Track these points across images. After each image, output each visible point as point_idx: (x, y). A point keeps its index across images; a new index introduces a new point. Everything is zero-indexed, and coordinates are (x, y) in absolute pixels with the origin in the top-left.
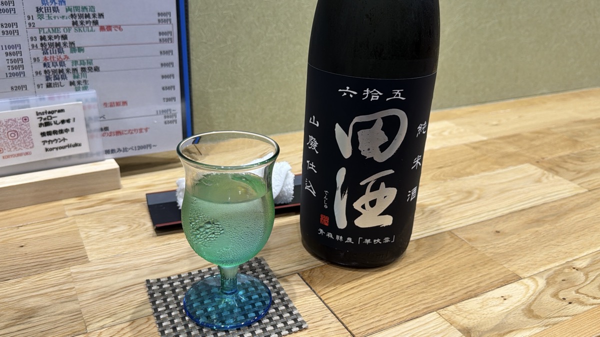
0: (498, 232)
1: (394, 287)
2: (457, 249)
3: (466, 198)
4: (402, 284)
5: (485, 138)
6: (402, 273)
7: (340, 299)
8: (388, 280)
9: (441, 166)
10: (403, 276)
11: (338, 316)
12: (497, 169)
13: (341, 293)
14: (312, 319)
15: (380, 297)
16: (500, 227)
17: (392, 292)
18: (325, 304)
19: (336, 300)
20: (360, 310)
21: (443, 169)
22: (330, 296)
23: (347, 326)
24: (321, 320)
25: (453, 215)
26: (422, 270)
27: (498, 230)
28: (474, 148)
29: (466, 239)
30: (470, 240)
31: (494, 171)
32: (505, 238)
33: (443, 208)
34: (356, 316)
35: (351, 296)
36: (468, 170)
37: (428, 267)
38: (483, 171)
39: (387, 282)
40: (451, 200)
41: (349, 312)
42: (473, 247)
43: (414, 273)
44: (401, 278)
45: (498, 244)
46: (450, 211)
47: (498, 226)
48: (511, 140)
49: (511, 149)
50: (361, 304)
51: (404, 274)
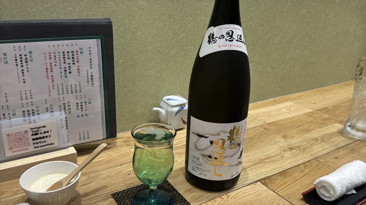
0: (336, 158)
1: (303, 185)
2: (322, 167)
3: (316, 142)
4: (305, 184)
5: (312, 111)
6: (303, 179)
7: (283, 192)
8: (299, 182)
9: (298, 126)
10: (305, 180)
11: (286, 199)
12: (324, 126)
13: (282, 189)
14: (275, 201)
15: (299, 190)
16: (336, 155)
17: (303, 187)
18: (278, 194)
19: (282, 192)
20: (294, 196)
21: (300, 128)
22: (279, 190)
23: (291, 203)
24: (279, 201)
25: (314, 150)
26: (312, 177)
27: (336, 157)
28: (309, 116)
29: (324, 162)
30: (326, 162)
31: (323, 128)
32: (340, 160)
33: (308, 147)
34: (293, 198)
35: (287, 190)
36: (311, 128)
37: (314, 176)
38: (318, 128)
39: (299, 183)
40: (310, 143)
41: (290, 197)
42: (329, 165)
43: (309, 179)
44: (304, 181)
45: (339, 163)
46: (311, 149)
47: (335, 155)
48: (324, 111)
49: (326, 116)
50: (293, 193)
51: (305, 179)
